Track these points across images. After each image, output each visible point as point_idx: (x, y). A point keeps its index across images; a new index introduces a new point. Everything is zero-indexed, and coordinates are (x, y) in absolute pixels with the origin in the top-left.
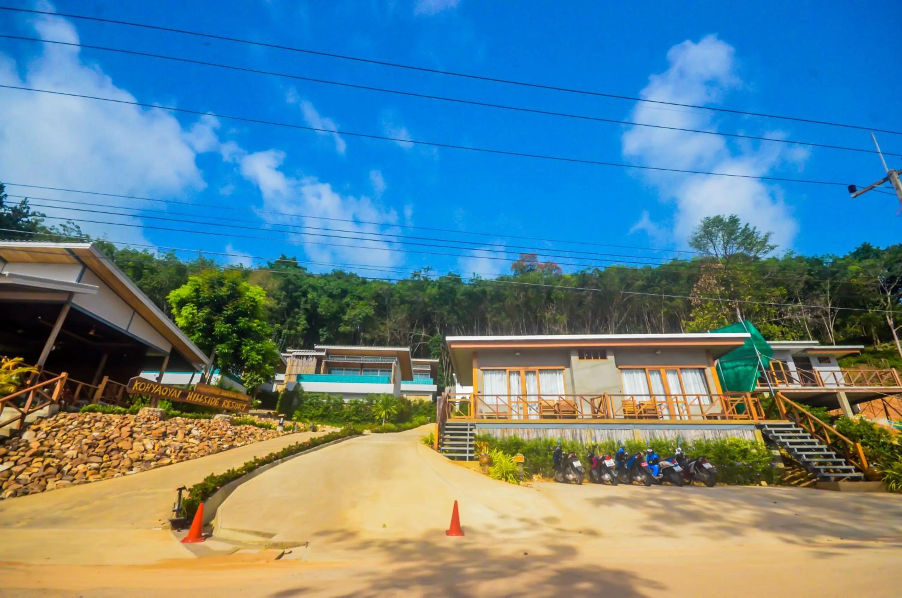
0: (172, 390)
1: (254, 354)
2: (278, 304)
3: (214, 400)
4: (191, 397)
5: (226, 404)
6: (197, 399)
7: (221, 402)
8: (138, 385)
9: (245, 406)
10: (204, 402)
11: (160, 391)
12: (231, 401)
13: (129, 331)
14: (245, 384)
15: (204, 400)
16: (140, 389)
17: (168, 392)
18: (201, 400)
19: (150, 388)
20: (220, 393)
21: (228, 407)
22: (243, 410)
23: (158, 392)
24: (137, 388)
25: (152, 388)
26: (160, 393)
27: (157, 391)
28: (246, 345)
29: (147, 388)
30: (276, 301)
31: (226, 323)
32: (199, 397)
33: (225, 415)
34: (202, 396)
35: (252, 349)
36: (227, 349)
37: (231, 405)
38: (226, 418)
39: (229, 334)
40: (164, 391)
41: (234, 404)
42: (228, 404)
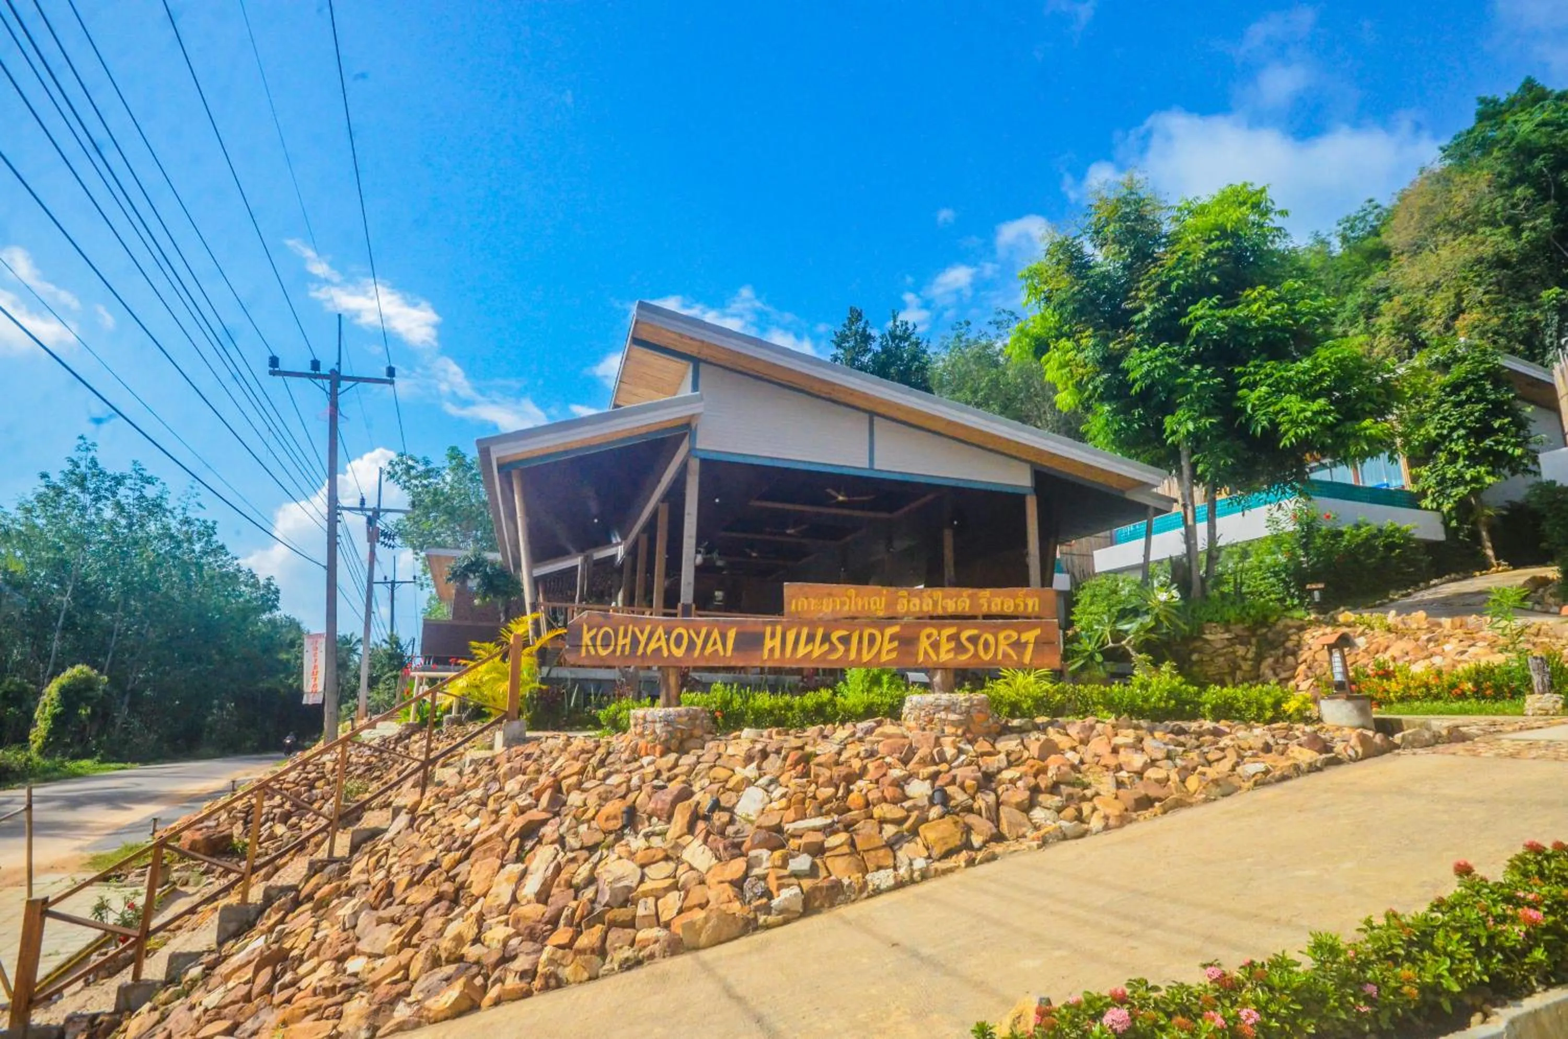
0: (704, 631)
1: (1292, 402)
2: (1516, 233)
3: (872, 639)
4: (777, 641)
5: (935, 646)
6: (802, 651)
7: (907, 642)
8: (593, 639)
9: (1030, 636)
10: (834, 657)
11: (663, 643)
12: (952, 631)
13: (876, 467)
14: (1427, 503)
15: (833, 649)
16: (603, 653)
17: (692, 644)
18: (818, 650)
19: (628, 640)
20: (891, 604)
21: (946, 655)
22: (1027, 659)
23: (659, 649)
24: (592, 652)
25: (635, 642)
26: (665, 653)
27: (653, 646)
28: (1253, 386)
29: (621, 642)
30: (1507, 229)
31: (1154, 345)
32: (811, 639)
33: (945, 697)
34: (820, 633)
35: (1278, 389)
36: (1194, 420)
37: (960, 648)
38: (937, 708)
39: (1173, 371)
40: (678, 644)
41: (973, 640)
42: (945, 646)
